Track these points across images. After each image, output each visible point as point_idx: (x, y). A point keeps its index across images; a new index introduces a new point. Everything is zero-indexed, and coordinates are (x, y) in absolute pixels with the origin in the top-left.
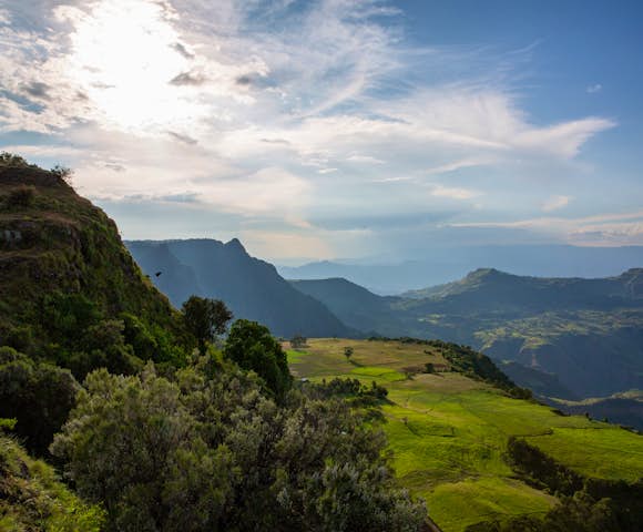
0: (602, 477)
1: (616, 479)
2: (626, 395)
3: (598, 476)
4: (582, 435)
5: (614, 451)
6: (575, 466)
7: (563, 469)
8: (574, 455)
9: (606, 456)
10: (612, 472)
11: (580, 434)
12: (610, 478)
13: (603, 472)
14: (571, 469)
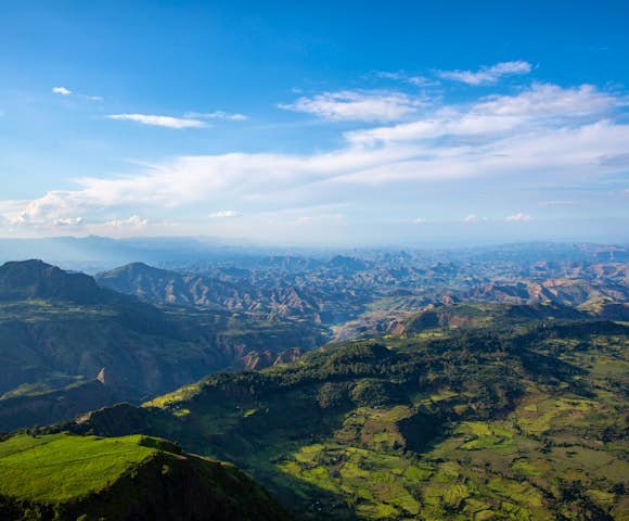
0: (70, 496)
1: (84, 491)
2: (17, 392)
3: (65, 496)
4: (33, 456)
5: (71, 463)
6: (38, 495)
7: (26, 504)
8: (32, 483)
9: (66, 470)
10: (78, 485)
11: (29, 456)
12: (77, 493)
13: (69, 490)
14: (36, 499)
